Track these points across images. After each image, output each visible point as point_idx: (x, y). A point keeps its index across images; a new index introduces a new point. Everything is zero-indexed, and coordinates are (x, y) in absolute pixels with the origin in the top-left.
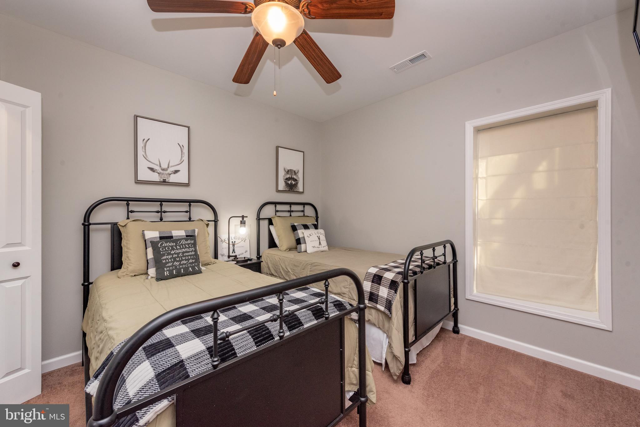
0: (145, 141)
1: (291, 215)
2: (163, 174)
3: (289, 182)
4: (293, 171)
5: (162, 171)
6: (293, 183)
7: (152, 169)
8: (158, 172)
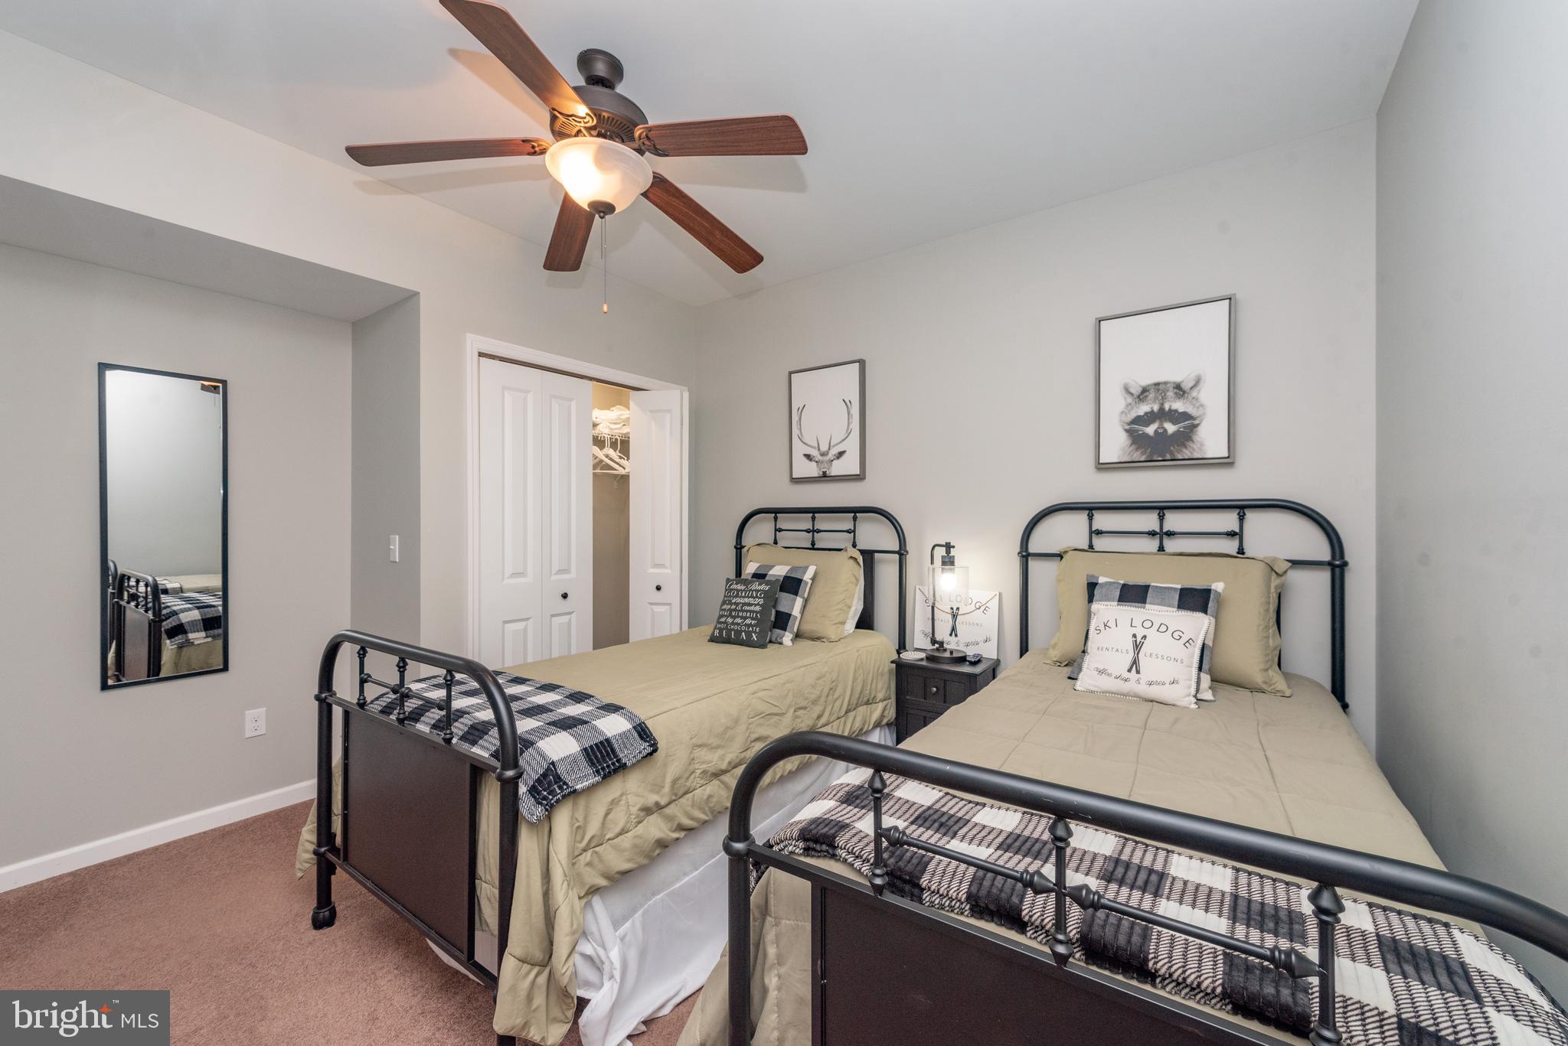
0: (800, 410)
1: (1161, 549)
2: (822, 462)
3: (1150, 430)
4: (1170, 387)
5: (820, 458)
6: (1171, 428)
7: (808, 457)
8: (816, 460)
